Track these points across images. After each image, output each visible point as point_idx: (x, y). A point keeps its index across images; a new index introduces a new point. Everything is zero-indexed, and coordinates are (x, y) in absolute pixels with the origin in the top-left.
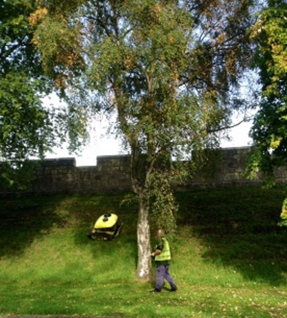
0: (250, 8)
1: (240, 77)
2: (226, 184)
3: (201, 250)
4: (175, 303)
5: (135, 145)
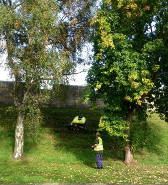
0: (91, 7)
1: (83, 46)
2: (71, 106)
3: (54, 142)
4: (36, 174)
5: (18, 76)
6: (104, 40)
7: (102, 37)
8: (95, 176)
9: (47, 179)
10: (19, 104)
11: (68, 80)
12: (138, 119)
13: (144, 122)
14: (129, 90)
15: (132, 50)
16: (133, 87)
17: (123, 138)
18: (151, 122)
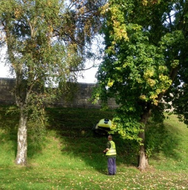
1: (92, 38)
2: (79, 106)
3: (61, 146)
4: (41, 181)
5: (19, 73)
6: (117, 31)
7: (114, 28)
8: (106, 182)
9: (53, 187)
10: (22, 103)
11: (76, 76)
12: (154, 121)
13: (160, 124)
14: (144, 89)
15: (148, 43)
16: (149, 85)
17: (137, 141)
18: (169, 124)
